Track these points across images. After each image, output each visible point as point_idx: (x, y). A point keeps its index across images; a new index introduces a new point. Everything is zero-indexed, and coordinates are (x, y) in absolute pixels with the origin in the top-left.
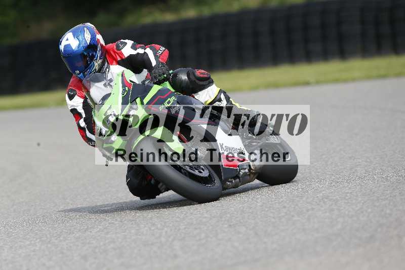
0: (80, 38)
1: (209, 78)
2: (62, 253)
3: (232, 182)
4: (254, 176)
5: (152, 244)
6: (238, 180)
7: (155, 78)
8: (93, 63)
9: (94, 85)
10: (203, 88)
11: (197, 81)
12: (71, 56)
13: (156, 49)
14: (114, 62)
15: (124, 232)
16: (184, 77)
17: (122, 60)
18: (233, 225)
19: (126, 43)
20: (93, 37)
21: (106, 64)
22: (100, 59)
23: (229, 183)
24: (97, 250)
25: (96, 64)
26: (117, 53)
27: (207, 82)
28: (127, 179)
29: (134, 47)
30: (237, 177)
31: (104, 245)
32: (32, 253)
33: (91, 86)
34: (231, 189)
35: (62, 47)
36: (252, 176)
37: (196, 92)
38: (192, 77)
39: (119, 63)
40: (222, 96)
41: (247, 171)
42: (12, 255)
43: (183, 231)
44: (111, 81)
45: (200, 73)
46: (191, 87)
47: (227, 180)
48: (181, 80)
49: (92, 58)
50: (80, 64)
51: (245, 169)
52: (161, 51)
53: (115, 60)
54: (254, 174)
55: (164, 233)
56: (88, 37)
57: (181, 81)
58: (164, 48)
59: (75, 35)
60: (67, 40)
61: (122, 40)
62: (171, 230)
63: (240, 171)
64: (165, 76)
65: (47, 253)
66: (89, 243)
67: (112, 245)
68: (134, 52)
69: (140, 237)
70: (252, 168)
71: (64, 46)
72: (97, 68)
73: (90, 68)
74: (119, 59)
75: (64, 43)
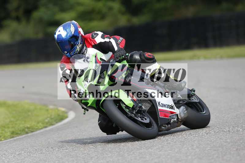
0: (68, 30)
3: (165, 127)
4: (180, 123)
6: (170, 125)
7: (117, 58)
8: (76, 46)
12: (61, 42)
13: (117, 39)
17: (95, 45)
19: (98, 34)
20: (76, 30)
21: (85, 47)
22: (81, 44)
23: (163, 128)
26: (92, 41)
27: (153, 61)
28: (99, 121)
29: (103, 37)
30: (169, 123)
34: (165, 132)
35: (56, 36)
36: (179, 123)
41: (175, 119)
44: (88, 58)
45: (148, 55)
47: (162, 125)
50: (68, 47)
53: (91, 45)
54: (181, 122)
57: (136, 60)
59: (65, 29)
61: (96, 32)
63: (171, 120)
64: (123, 57)
68: (103, 41)
70: (179, 118)
71: (58, 35)
72: (78, 50)
73: (74, 49)
74: (93, 44)
75: (57, 33)
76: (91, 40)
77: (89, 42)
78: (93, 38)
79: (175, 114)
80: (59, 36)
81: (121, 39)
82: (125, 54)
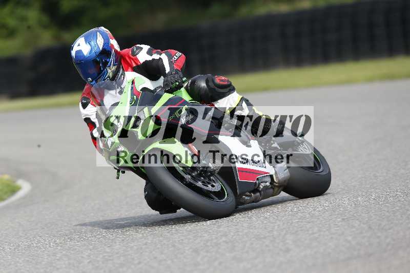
0: (92, 43)
1: (230, 85)
2: (174, 246)
3: (250, 196)
4: (279, 189)
5: (265, 238)
6: (258, 194)
8: (106, 69)
9: (108, 93)
10: (222, 96)
11: (217, 89)
12: (83, 62)
13: (171, 55)
14: (130, 69)
15: (236, 226)
16: (203, 84)
17: (138, 66)
18: (347, 219)
19: (142, 48)
20: (106, 42)
21: (121, 70)
22: (114, 65)
23: (246, 198)
24: (209, 244)
25: (109, 71)
26: (132, 59)
27: (228, 89)
28: (145, 192)
29: (150, 53)
31: (217, 238)
32: (144, 247)
33: (105, 93)
35: (73, 53)
37: (216, 100)
38: (211, 84)
39: (134, 70)
40: (244, 104)
41: (268, 184)
42: (124, 248)
43: (296, 225)
45: (220, 79)
46: (210, 94)
48: (199, 87)
49: (106, 64)
50: (93, 71)
51: (267, 182)
52: (177, 56)
55: (276, 227)
56: (100, 42)
57: (200, 89)
58: (180, 54)
59: (88, 41)
60: (79, 45)
61: (138, 45)
62: (284, 224)
63: (259, 185)
64: (177, 83)
65: (159, 246)
66: (201, 237)
67: (224, 239)
68: (149, 58)
69: (251, 230)
70: (275, 180)
71: (76, 51)
72: (111, 75)
73: (103, 75)
74: (134, 65)
75: (75, 48)
76: (130, 58)
77: (127, 61)
78: (134, 54)
79: (266, 175)
80: (79, 52)
81: (179, 54)
82: (182, 78)
